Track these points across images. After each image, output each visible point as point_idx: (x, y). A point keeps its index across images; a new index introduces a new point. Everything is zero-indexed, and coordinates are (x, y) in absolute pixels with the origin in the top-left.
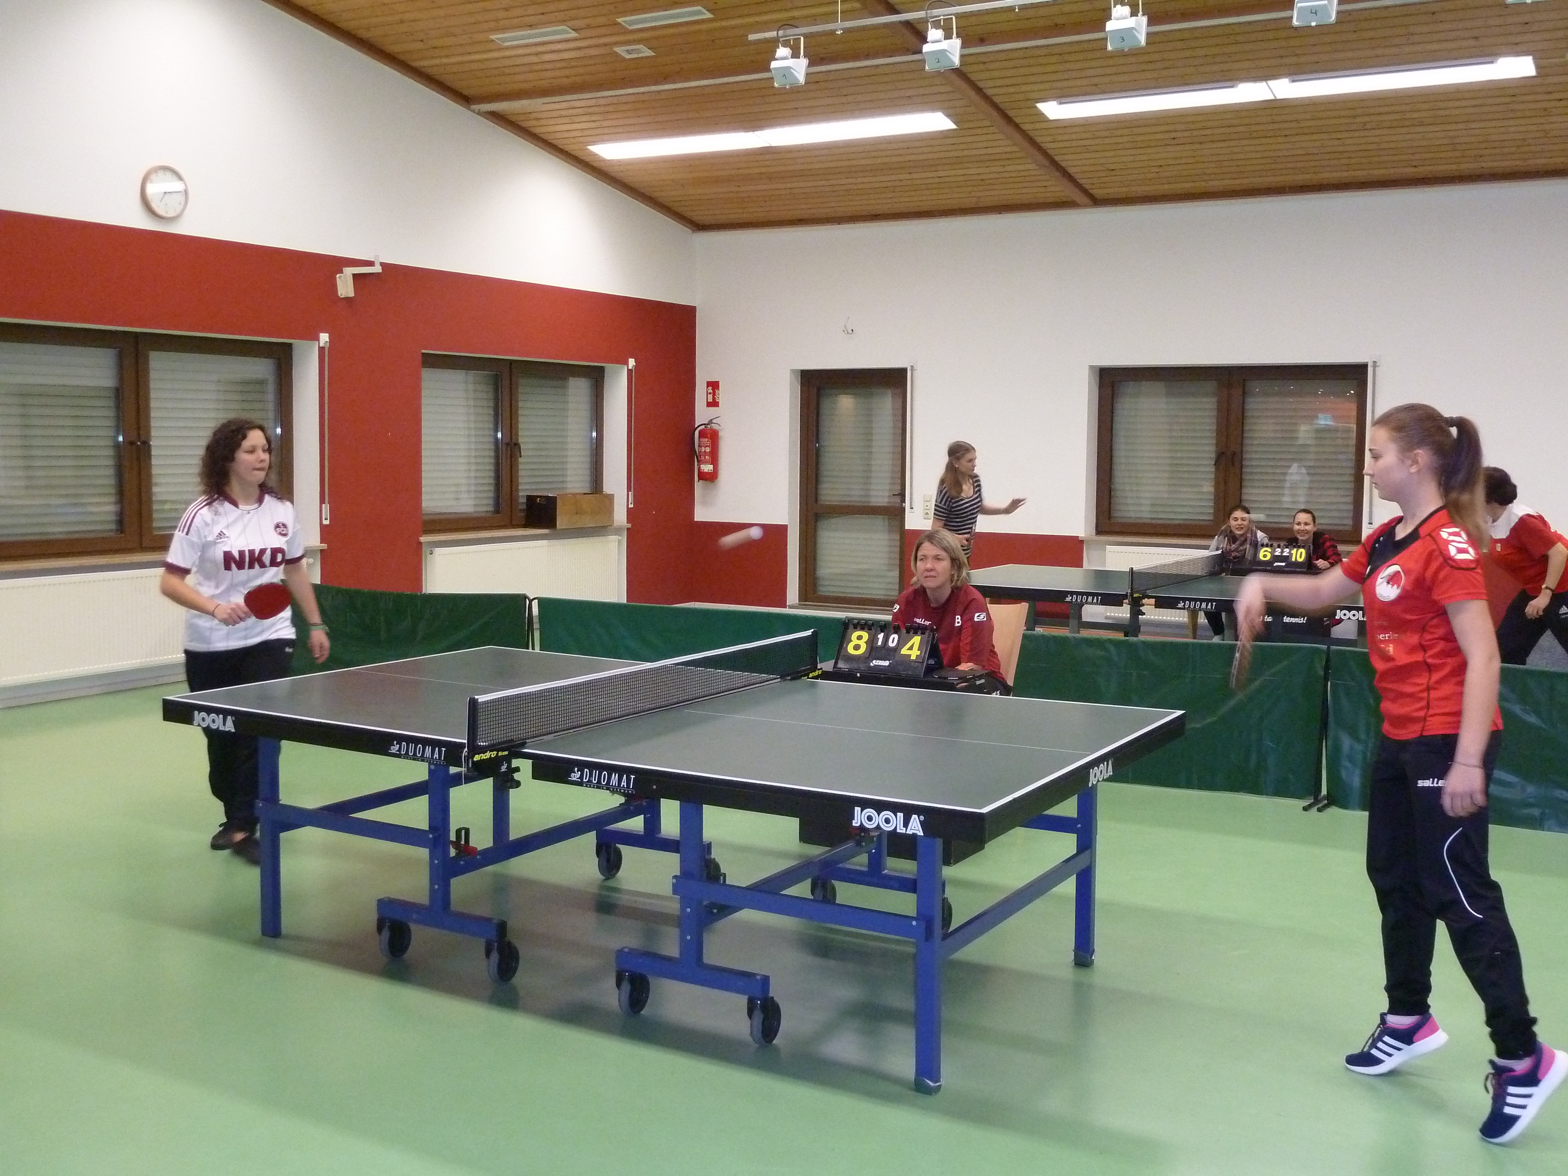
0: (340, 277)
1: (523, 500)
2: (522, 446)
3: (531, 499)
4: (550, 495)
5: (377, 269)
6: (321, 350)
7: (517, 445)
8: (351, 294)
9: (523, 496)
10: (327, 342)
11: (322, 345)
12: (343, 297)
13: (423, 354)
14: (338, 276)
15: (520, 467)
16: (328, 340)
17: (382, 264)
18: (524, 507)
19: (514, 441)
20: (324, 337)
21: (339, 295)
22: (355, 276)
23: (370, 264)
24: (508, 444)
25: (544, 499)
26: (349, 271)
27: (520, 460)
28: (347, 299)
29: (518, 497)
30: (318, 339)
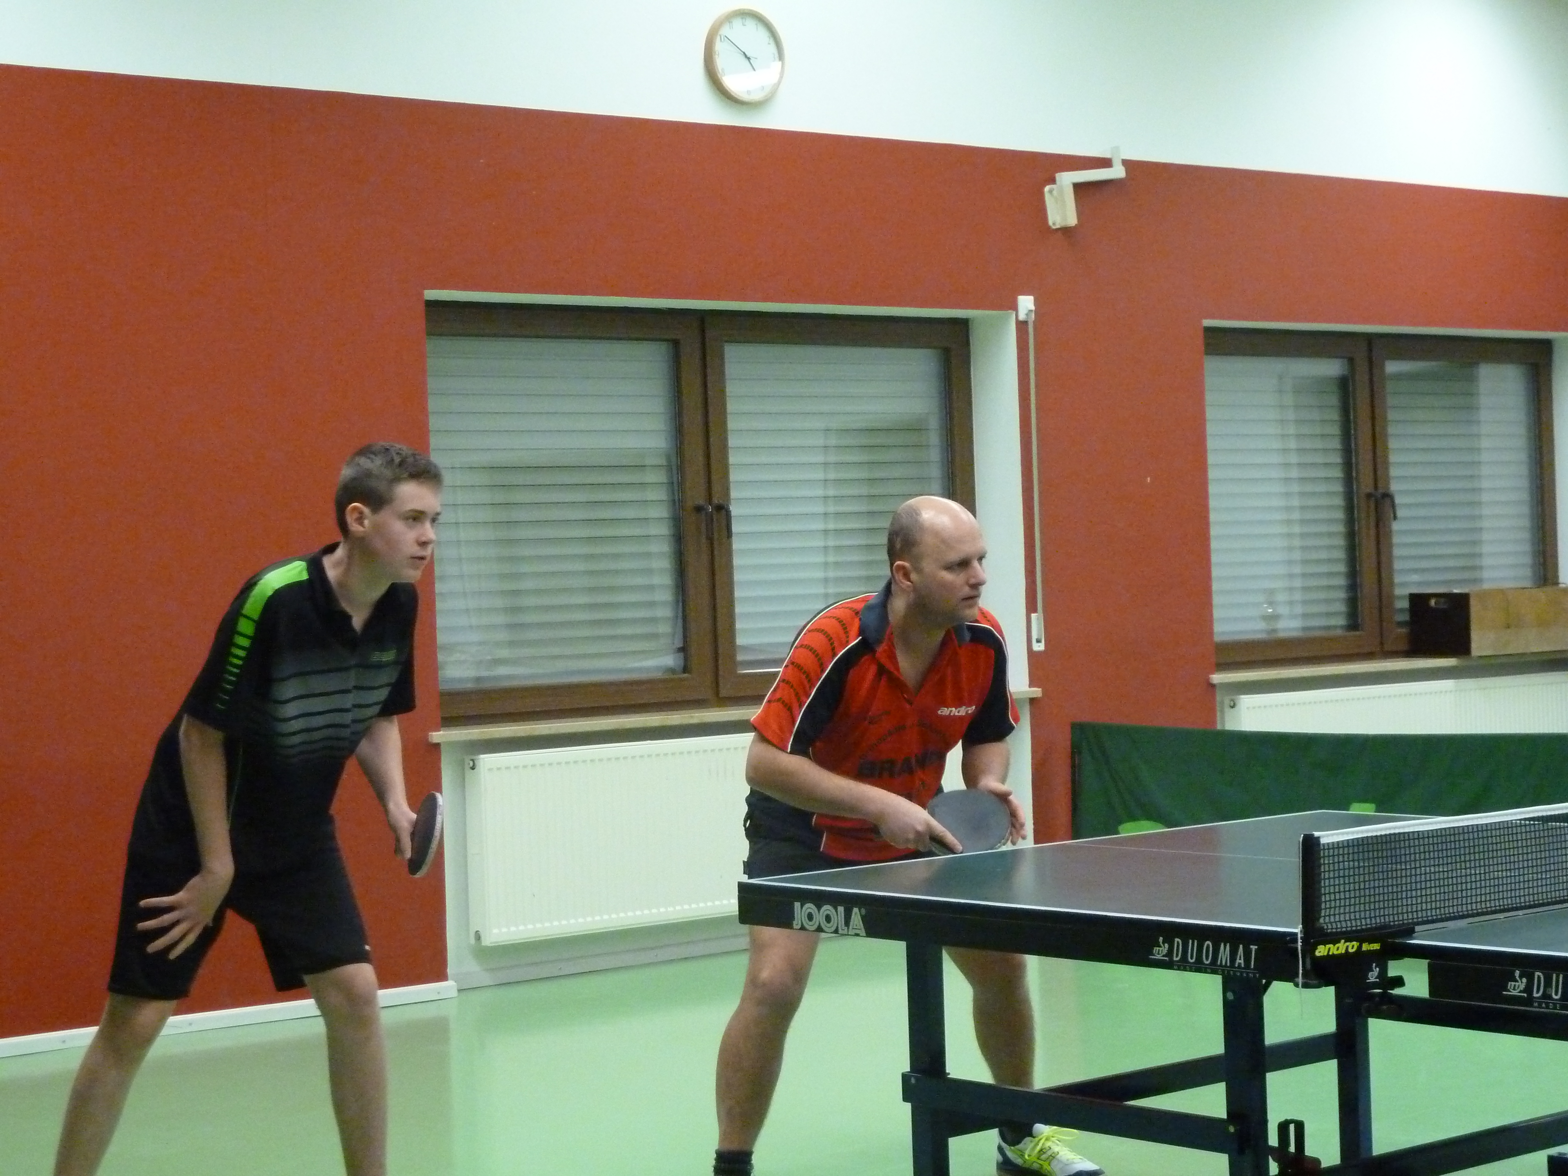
0: (1051, 192)
1: (1405, 604)
2: (1398, 500)
3: (1418, 601)
4: (1455, 591)
5: (1117, 172)
6: (1022, 326)
7: (1388, 496)
8: (1072, 220)
9: (1401, 597)
10: (1031, 311)
11: (1022, 317)
12: (1058, 226)
13: (1209, 330)
14: (1047, 189)
15: (1396, 540)
16: (1033, 308)
17: (1126, 163)
18: (1405, 617)
19: (1381, 491)
20: (1026, 303)
21: (1050, 223)
22: (1080, 188)
23: (1105, 163)
24: (1369, 496)
25: (1442, 600)
26: (1067, 179)
27: (1396, 526)
28: (1066, 231)
29: (1391, 597)
30: (1014, 307)
